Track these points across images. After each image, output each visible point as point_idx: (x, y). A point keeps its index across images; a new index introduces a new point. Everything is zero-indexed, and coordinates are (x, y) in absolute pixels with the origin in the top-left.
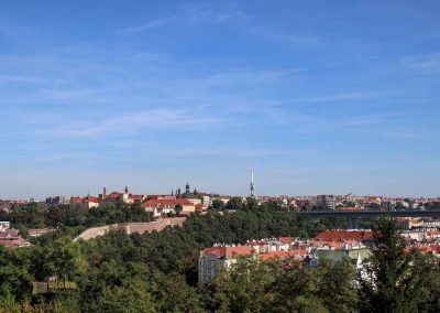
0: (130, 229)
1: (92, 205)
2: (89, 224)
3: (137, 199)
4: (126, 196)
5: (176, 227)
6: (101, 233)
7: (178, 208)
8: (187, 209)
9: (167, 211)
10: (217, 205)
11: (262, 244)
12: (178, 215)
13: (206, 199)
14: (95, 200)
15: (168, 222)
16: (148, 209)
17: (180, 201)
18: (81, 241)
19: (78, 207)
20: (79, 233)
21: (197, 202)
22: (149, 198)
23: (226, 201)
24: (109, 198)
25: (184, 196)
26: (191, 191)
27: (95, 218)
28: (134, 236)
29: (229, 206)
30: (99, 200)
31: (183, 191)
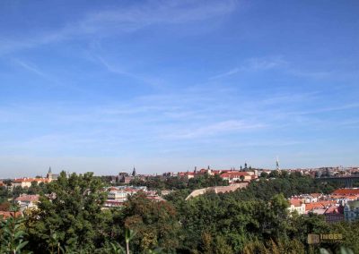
0: (217, 190)
1: (190, 177)
2: (192, 189)
3: (216, 172)
4: (209, 171)
5: (243, 189)
6: (202, 193)
7: (242, 177)
8: (248, 178)
9: (235, 179)
10: (263, 175)
11: (301, 198)
12: (243, 181)
13: (256, 171)
14: (191, 174)
15: (238, 185)
16: (225, 178)
17: (242, 173)
18: (192, 197)
19: (182, 178)
20: (190, 193)
21: (251, 173)
22: (223, 172)
23: (269, 173)
24: (199, 173)
25: (244, 171)
26: (248, 167)
27: (193, 184)
28: (220, 194)
29: (271, 175)
30: (194, 173)
31: (243, 167)
